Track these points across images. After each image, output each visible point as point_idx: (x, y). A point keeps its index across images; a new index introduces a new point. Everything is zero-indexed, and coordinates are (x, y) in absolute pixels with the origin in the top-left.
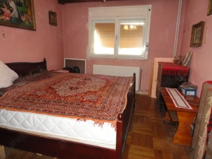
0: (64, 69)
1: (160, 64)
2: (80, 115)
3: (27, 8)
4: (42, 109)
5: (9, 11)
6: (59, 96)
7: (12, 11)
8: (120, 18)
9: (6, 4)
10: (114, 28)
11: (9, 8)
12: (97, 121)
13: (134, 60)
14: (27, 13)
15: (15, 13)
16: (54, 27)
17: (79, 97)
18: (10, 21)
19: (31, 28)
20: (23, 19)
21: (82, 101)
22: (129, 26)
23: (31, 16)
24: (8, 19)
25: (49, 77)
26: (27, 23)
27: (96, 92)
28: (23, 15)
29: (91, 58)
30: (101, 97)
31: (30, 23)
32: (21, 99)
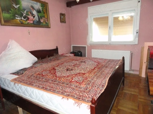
0: (71, 53)
1: (150, 47)
2: (66, 94)
3: (44, 13)
4: (41, 86)
5: (32, 17)
6: (56, 76)
7: (34, 17)
8: (112, 12)
9: (31, 13)
10: (108, 20)
11: (33, 15)
12: (77, 101)
13: (125, 45)
14: (44, 17)
15: (36, 18)
16: (63, 24)
17: (69, 78)
18: (33, 23)
19: (47, 26)
20: (42, 21)
21: (71, 82)
22: (123, 17)
23: (47, 18)
24: (32, 22)
25: (58, 60)
26: (44, 23)
27: (84, 74)
28: (42, 18)
29: (90, 44)
30: (86, 78)
31: (46, 23)
32: (32, 77)
